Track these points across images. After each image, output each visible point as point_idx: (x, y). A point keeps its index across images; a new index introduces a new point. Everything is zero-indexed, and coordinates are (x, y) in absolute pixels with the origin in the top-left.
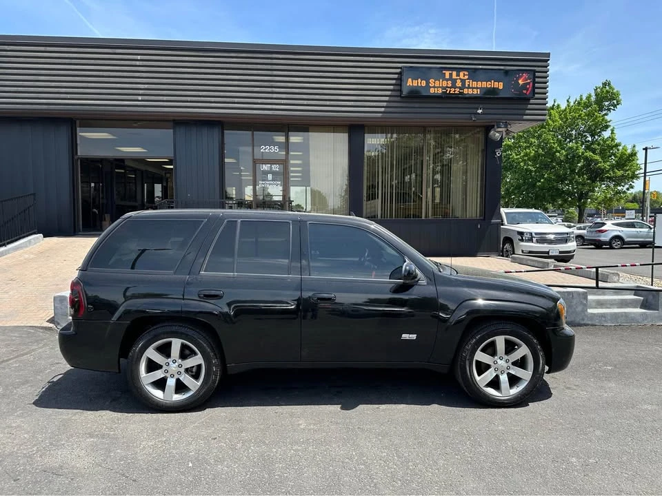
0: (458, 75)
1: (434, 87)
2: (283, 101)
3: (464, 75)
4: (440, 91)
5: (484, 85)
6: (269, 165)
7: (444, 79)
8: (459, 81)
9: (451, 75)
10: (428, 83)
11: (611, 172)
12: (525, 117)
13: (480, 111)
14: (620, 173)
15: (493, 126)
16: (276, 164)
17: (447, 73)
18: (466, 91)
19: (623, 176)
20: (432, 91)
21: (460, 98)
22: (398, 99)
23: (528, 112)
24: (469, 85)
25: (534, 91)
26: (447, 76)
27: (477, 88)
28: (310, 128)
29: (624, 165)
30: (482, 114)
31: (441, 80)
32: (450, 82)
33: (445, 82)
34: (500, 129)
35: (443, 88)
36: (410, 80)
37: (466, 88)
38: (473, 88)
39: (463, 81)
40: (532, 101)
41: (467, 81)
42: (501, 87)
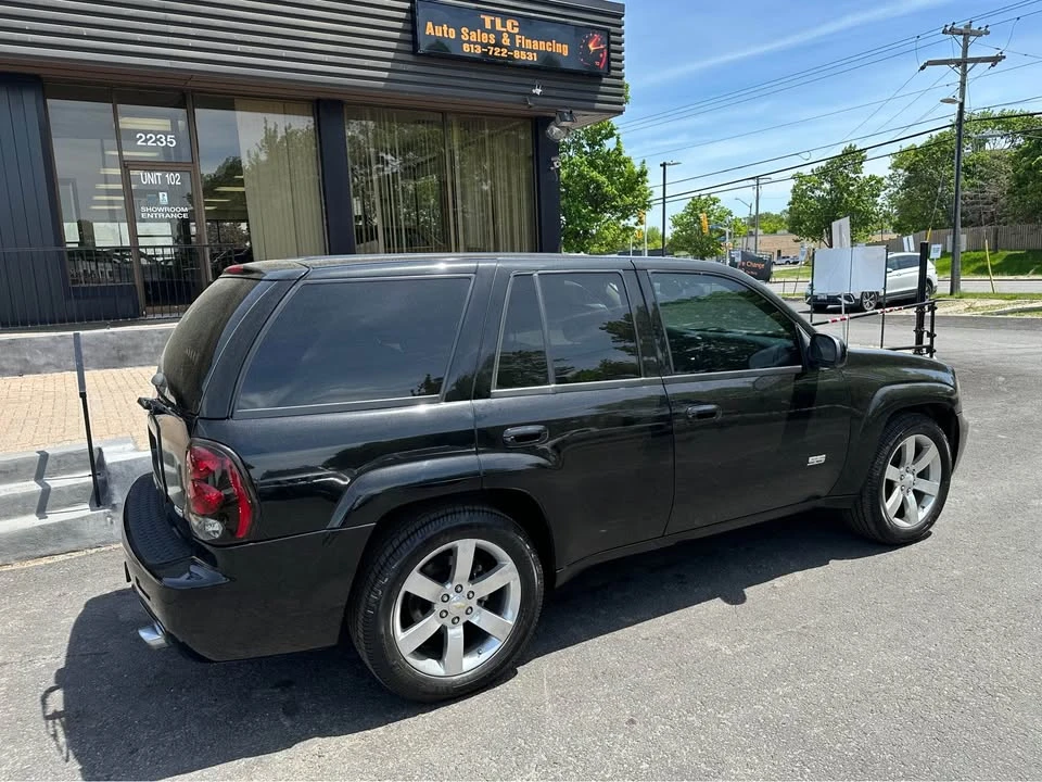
0: (504, 26)
1: (469, 42)
2: (191, 42)
3: (513, 26)
4: (479, 50)
5: (542, 46)
6: (159, 174)
7: (484, 30)
8: (505, 35)
9: (493, 23)
10: (459, 34)
11: (619, 200)
12: (598, 105)
13: (538, 91)
14: (629, 200)
15: (553, 119)
16: (174, 172)
17: (488, 19)
18: (516, 54)
19: (633, 204)
20: (466, 48)
21: (508, 66)
22: (410, 58)
23: (600, 97)
24: (521, 44)
25: (609, 63)
26: (488, 26)
27: (532, 51)
28: (237, 102)
29: (632, 189)
30: (541, 95)
31: (479, 31)
32: (492, 36)
33: (485, 35)
34: (564, 124)
35: (484, 46)
36: (430, 24)
37: (517, 49)
38: (527, 50)
39: (512, 36)
40: (605, 80)
41: (518, 37)
42: (566, 53)
